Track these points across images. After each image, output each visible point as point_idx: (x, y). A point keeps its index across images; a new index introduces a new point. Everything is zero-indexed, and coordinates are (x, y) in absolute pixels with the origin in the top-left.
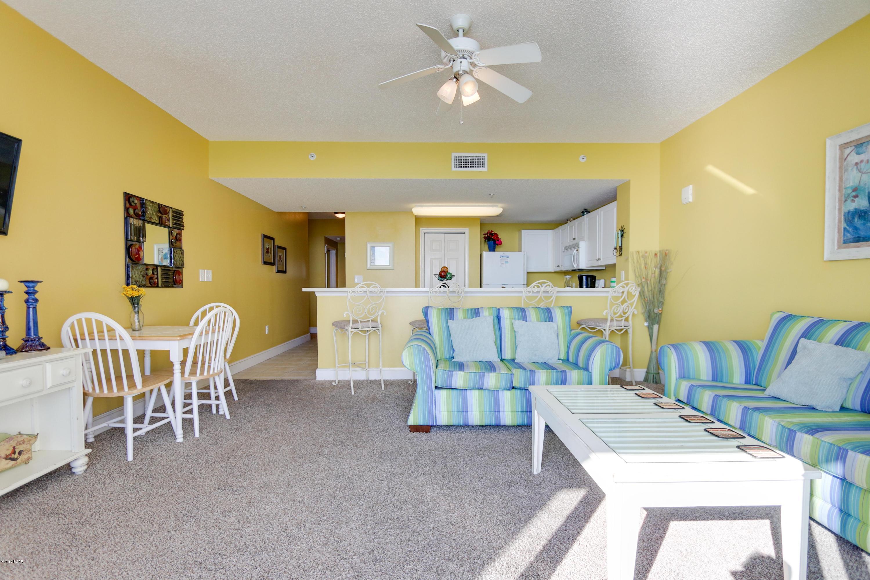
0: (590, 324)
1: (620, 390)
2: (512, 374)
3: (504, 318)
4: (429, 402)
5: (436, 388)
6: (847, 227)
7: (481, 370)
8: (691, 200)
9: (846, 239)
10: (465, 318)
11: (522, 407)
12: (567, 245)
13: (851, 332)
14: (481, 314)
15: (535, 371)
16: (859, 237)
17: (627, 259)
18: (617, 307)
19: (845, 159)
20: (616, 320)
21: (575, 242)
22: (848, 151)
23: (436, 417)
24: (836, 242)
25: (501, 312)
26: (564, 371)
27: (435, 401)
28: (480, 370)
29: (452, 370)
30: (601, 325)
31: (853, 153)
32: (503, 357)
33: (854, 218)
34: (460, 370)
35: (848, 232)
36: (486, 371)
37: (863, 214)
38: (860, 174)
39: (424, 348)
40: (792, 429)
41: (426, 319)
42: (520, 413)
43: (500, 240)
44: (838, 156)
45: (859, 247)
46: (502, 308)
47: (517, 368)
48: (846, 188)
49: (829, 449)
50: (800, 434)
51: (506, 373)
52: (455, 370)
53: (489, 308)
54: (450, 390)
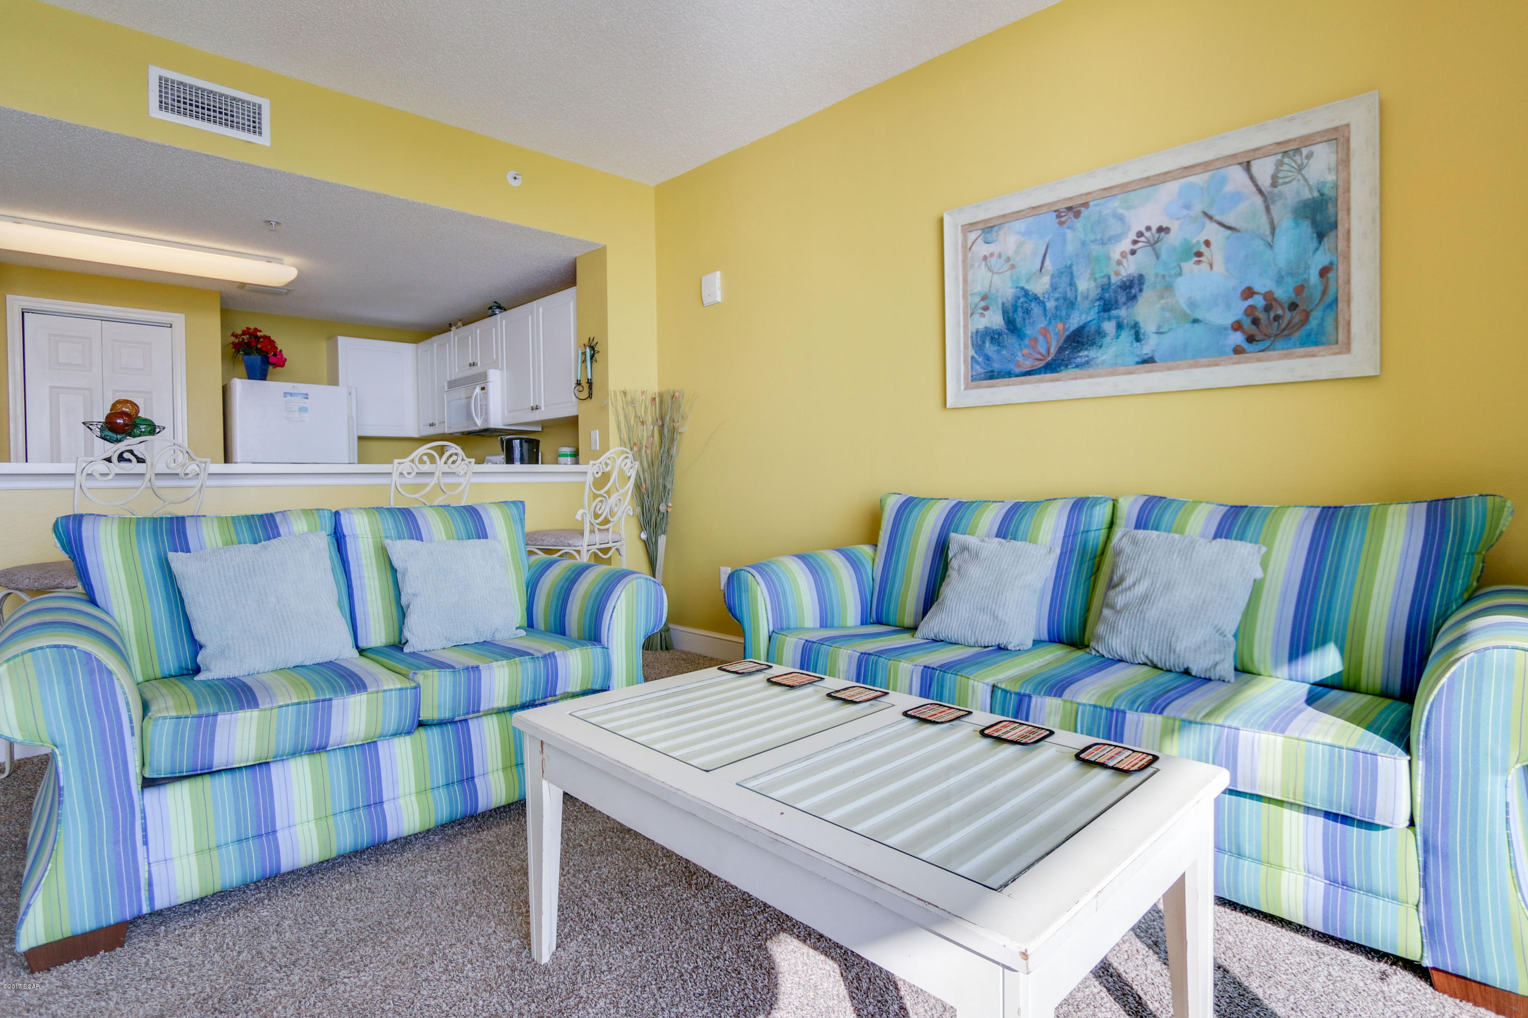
0: (545, 543)
1: (724, 678)
2: (417, 687)
3: (355, 536)
4: (116, 843)
5: (148, 783)
6: (976, 356)
7: (317, 694)
8: (719, 299)
9: (974, 374)
10: (228, 543)
11: (447, 771)
12: (453, 378)
13: (1012, 517)
14: (282, 530)
15: (477, 667)
16: (992, 371)
17: (605, 408)
18: (601, 501)
19: (970, 249)
20: (599, 529)
21: (474, 371)
22: (972, 236)
23: (150, 885)
24: (962, 379)
25: (344, 520)
26: (549, 654)
27: (145, 830)
28: (312, 692)
29: (212, 710)
30: (570, 542)
31: (980, 240)
32: (363, 644)
33: (984, 342)
34: (242, 708)
35: (977, 362)
36: (335, 692)
37: (996, 336)
38: (990, 274)
39: (88, 655)
40: (1023, 692)
41: (74, 559)
42: (443, 792)
43: (282, 355)
44: (960, 242)
45: (993, 387)
46: (347, 510)
47: (428, 669)
48: (972, 294)
49: (1094, 716)
50: (1039, 699)
51: (399, 686)
52: (222, 710)
53: (307, 512)
54: (207, 779)
